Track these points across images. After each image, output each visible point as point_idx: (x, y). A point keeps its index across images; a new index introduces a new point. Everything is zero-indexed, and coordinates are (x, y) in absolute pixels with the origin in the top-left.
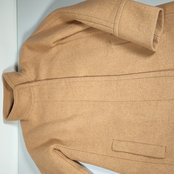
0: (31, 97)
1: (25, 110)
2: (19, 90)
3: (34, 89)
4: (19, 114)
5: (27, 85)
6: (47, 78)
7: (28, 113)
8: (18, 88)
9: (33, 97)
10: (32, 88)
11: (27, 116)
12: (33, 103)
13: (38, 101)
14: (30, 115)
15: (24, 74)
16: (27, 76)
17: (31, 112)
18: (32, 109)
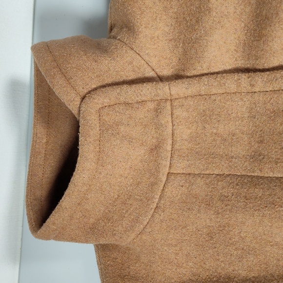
0: (156, 149)
1: (124, 203)
2: (106, 110)
3: (178, 112)
4: (92, 221)
5: (146, 90)
6: (240, 64)
7: (137, 220)
8: (100, 100)
9: (169, 148)
10: (169, 108)
11: (133, 236)
12: (164, 179)
13: (188, 171)
14: (147, 230)
15: (125, 43)
16: (139, 54)
17: (152, 216)
18: (157, 207)
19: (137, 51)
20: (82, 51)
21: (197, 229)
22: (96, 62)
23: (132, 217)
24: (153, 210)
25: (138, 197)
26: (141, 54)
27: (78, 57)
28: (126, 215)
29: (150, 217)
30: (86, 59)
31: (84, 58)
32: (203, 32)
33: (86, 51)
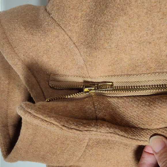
15: (55, 21)
16: (64, 30)
17: (85, 151)
18: (87, 145)
19: (63, 27)
20: (23, 26)
21: (118, 162)
22: (32, 34)
23: (70, 152)
24: (85, 148)
25: (72, 139)
26: (65, 30)
27: (20, 31)
28: (65, 151)
29: (83, 152)
30: (25, 32)
31: (24, 31)
32: (109, 17)
33: (26, 26)
